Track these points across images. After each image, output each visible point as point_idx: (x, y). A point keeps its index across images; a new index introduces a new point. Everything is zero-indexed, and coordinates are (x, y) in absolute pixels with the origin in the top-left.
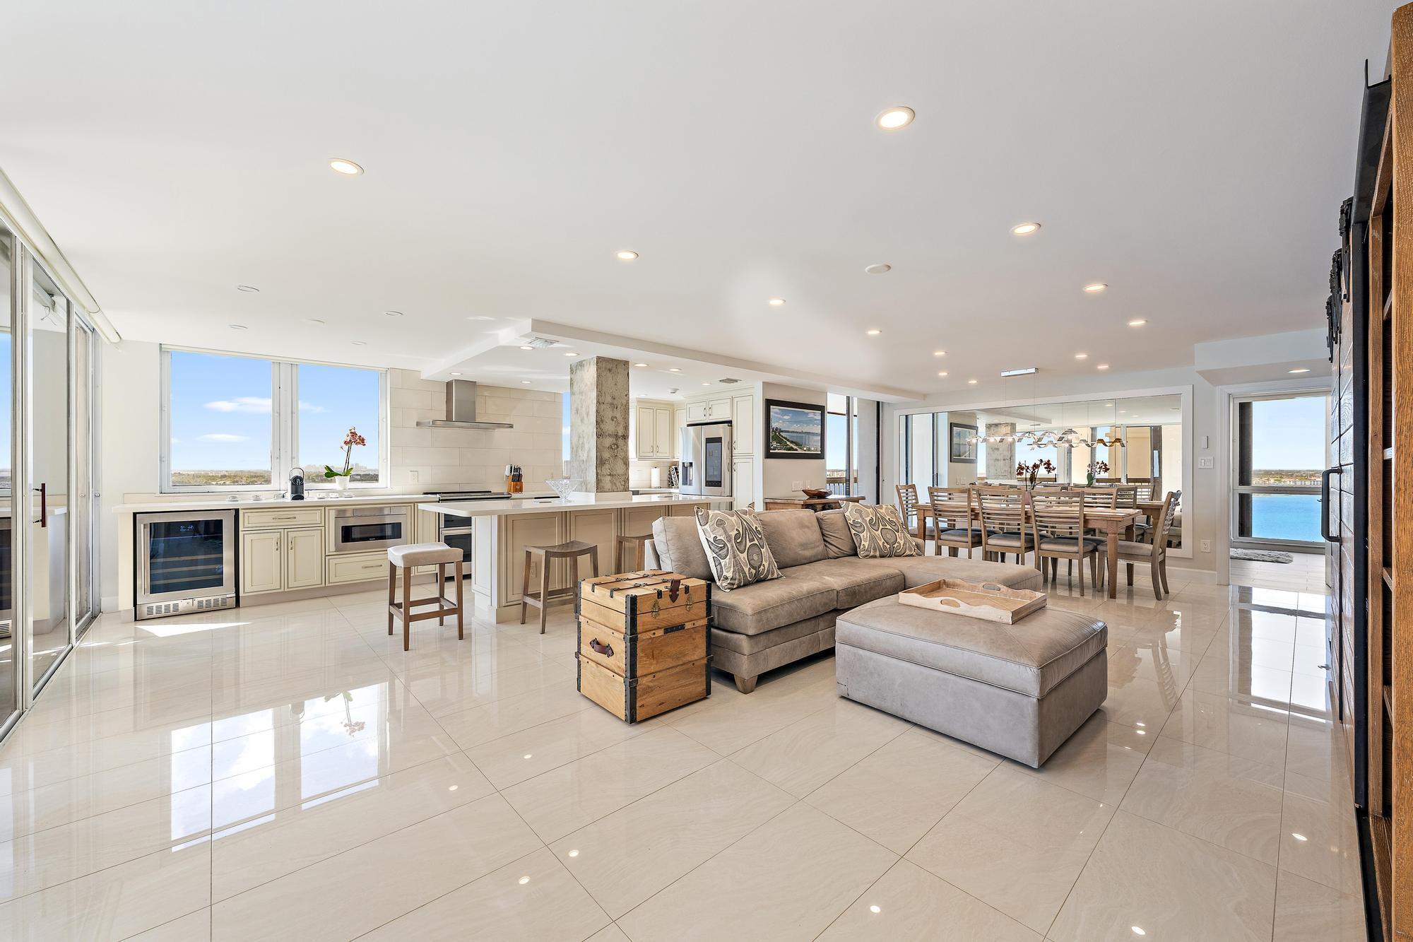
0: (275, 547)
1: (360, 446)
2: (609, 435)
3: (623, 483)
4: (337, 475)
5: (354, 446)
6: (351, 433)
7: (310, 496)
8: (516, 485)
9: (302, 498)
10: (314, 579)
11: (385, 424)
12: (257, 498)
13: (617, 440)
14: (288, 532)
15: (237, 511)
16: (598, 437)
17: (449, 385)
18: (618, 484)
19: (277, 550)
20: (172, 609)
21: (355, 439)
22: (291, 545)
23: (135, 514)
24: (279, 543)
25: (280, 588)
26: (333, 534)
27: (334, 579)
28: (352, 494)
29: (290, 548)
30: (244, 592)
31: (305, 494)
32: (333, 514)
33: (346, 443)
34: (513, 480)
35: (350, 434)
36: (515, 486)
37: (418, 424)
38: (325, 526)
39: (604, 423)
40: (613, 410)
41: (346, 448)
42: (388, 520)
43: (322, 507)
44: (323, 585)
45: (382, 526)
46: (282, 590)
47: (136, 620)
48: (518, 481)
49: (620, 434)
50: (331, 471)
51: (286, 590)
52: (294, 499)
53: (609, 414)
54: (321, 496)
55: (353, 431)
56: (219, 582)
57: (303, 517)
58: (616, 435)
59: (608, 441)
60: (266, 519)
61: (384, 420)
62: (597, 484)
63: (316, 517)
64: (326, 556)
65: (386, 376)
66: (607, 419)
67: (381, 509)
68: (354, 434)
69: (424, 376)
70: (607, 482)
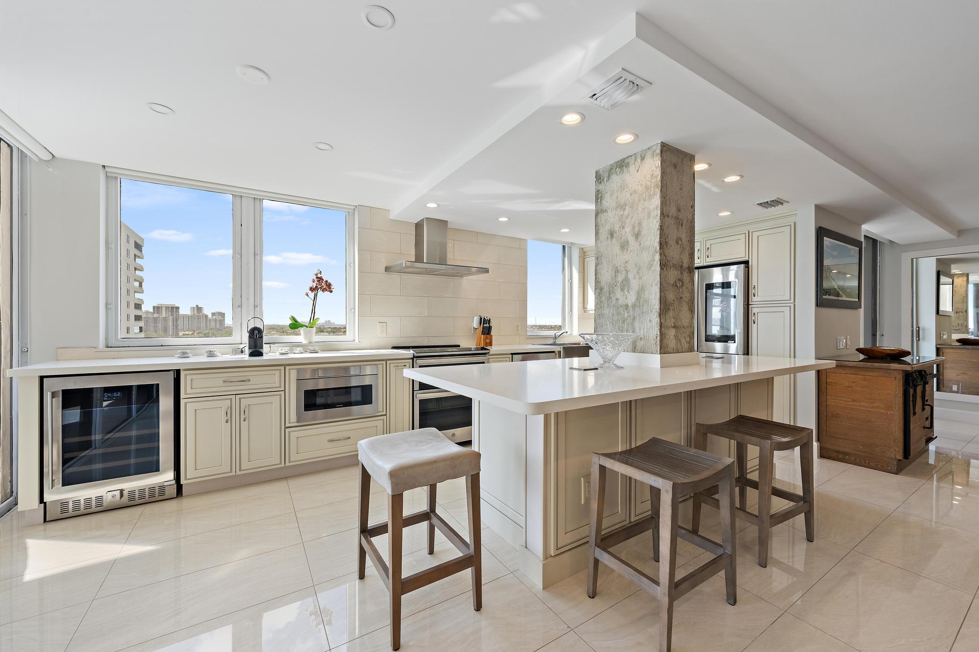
0: (224, 418)
1: (327, 293)
2: (674, 266)
3: (688, 339)
4: (302, 326)
5: (320, 293)
6: (317, 278)
7: (270, 353)
8: (487, 338)
9: (261, 354)
10: (271, 459)
11: (352, 268)
12: (211, 354)
13: (682, 273)
14: (240, 399)
15: (178, 372)
16: (662, 268)
17: (419, 226)
18: (683, 340)
19: (227, 422)
20: (94, 503)
21: (321, 285)
22: (244, 414)
23: (42, 378)
24: (229, 413)
25: (231, 471)
26: (293, 399)
27: (296, 458)
28: (317, 348)
29: (242, 419)
30: (186, 479)
31: (266, 348)
32: (293, 375)
33: (312, 289)
34: (483, 333)
35: (316, 280)
36: (485, 340)
37: (387, 269)
38: (285, 391)
39: (669, 246)
40: (678, 228)
41: (312, 295)
42: (354, 382)
43: (283, 366)
44: (283, 465)
45: (347, 390)
46: (233, 473)
47: (45, 520)
48: (488, 334)
49: (685, 265)
50: (296, 321)
51: (238, 473)
52: (251, 355)
53: (673, 234)
54: (283, 352)
55: (319, 276)
56: (154, 468)
57: (259, 380)
58: (681, 267)
59: (673, 275)
60: (214, 382)
61: (352, 265)
62: (661, 341)
63: (274, 379)
64: (286, 428)
65: (354, 214)
66: (672, 242)
67: (347, 369)
68: (320, 279)
69: (392, 216)
70: (671, 337)
